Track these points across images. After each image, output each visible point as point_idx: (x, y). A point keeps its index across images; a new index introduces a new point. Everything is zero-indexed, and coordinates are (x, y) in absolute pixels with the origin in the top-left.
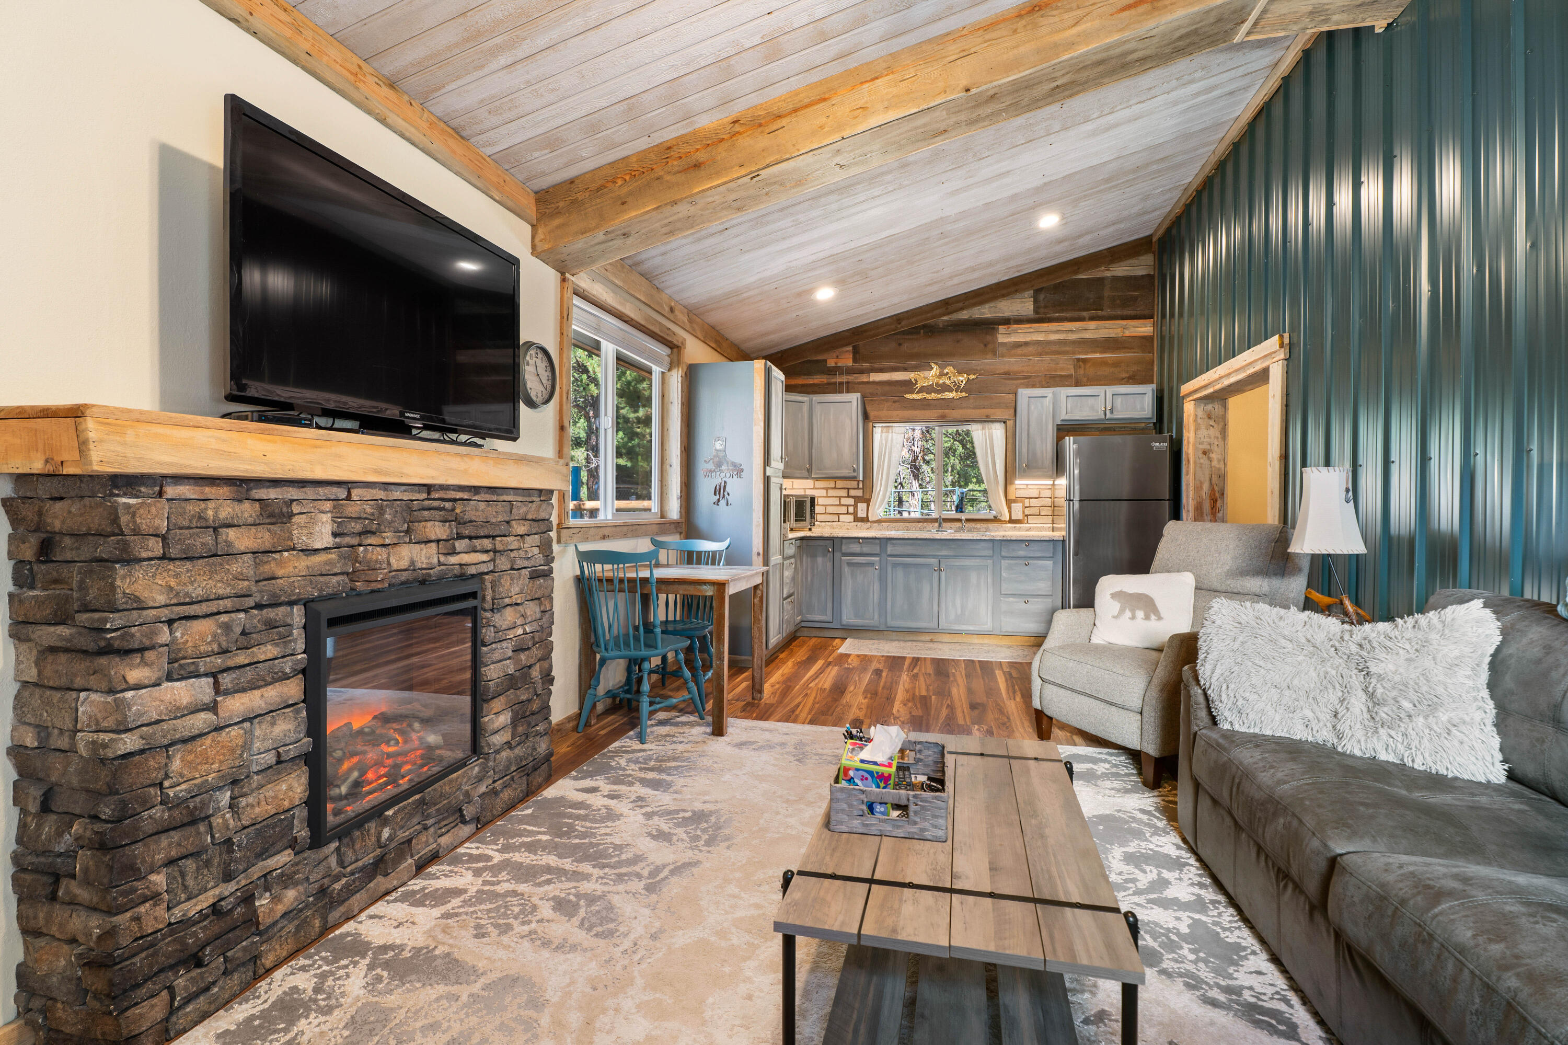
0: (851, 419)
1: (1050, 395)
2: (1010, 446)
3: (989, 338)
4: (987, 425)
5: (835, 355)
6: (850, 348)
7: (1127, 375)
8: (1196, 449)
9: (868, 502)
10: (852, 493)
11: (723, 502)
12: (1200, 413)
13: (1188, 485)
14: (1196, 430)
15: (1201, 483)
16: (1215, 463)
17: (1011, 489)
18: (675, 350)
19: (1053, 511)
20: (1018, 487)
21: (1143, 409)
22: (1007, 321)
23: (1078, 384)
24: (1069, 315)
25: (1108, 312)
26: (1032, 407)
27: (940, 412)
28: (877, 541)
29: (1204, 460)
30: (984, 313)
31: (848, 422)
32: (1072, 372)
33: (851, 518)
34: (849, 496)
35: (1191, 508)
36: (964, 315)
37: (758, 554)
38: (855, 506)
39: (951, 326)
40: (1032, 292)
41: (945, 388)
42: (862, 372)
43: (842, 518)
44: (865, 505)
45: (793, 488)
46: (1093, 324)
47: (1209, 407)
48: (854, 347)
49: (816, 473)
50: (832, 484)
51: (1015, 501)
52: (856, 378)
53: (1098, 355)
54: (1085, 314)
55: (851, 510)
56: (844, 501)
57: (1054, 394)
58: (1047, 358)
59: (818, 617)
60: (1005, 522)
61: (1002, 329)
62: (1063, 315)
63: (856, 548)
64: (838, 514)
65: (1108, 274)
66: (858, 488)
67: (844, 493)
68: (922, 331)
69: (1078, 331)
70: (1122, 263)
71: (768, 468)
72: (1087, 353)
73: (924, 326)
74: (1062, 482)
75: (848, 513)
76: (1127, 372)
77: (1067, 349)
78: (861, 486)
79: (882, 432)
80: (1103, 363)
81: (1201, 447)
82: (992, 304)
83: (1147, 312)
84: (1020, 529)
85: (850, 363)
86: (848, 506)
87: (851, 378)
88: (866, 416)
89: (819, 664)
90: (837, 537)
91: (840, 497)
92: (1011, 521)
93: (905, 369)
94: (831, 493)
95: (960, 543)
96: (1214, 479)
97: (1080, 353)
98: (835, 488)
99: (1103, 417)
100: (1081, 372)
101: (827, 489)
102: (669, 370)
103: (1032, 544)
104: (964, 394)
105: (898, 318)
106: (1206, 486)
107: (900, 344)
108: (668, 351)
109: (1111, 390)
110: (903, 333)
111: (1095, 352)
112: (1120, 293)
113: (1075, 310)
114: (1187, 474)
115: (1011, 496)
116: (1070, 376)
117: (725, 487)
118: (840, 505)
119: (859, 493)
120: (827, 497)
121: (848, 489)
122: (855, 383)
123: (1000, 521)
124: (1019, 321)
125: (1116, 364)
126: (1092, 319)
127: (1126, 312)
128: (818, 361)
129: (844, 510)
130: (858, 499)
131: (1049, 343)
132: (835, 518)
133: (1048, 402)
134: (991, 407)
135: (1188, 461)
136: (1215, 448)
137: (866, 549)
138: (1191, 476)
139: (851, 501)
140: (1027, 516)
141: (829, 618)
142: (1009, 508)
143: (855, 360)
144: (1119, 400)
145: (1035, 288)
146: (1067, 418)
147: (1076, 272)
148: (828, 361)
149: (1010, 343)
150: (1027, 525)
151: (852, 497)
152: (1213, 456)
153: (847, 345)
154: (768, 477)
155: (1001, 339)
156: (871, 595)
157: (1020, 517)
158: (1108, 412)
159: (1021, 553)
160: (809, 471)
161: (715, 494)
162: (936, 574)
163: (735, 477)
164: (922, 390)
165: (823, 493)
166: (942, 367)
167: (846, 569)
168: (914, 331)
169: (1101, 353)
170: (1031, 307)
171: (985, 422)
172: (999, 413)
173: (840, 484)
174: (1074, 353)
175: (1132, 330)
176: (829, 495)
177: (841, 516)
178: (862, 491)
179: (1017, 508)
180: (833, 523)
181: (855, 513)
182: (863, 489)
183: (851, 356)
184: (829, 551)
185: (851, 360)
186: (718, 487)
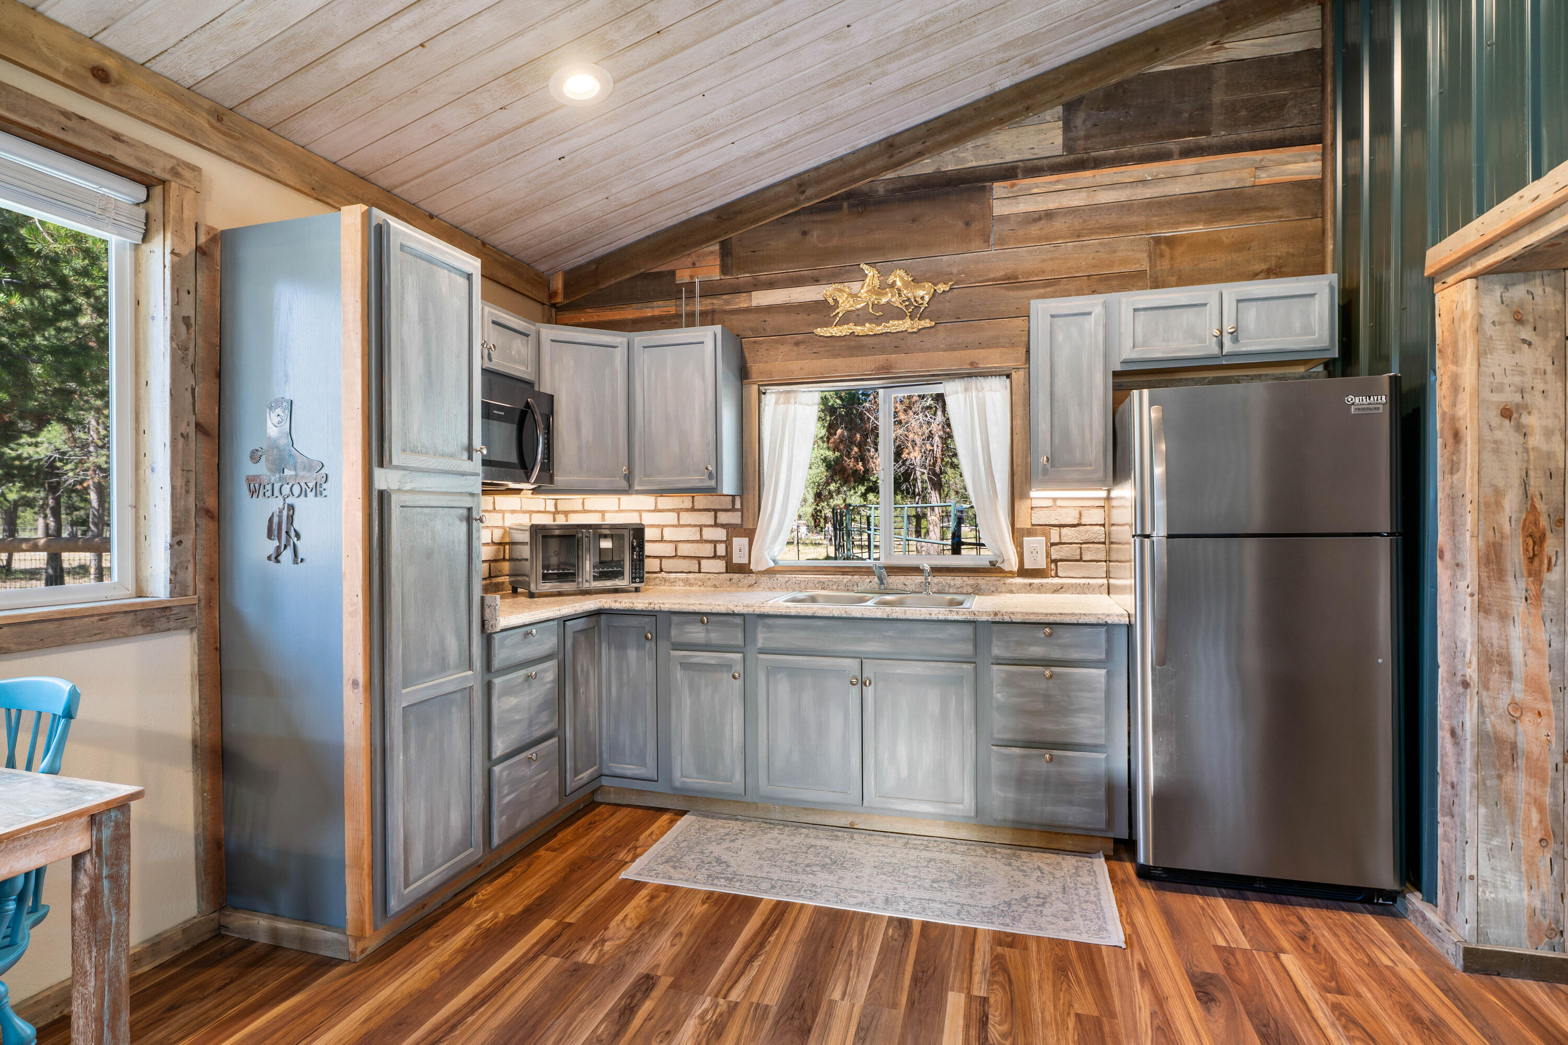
0: (703, 376)
1: (1098, 310)
2: (1018, 422)
3: (973, 207)
4: (973, 382)
5: (689, 261)
6: (716, 247)
7: (1264, 266)
8: (1480, 403)
9: (750, 534)
10: (723, 518)
11: (287, 555)
12: (1491, 308)
13: (1454, 499)
14: (1480, 355)
15: (1498, 493)
16: (1536, 440)
17: (1022, 507)
18: (158, 191)
19: (1108, 552)
20: (1035, 503)
21: (1307, 329)
22: (1008, 173)
23: (1157, 284)
24: (1136, 149)
25: (1220, 136)
26: (1060, 337)
27: (881, 358)
28: (739, 620)
29: (1505, 433)
30: (964, 160)
31: (697, 381)
32: (1145, 266)
33: (720, 565)
34: (716, 525)
35: (1469, 558)
36: (926, 167)
37: (355, 683)
38: (728, 544)
39: (901, 190)
40: (1059, 109)
41: (890, 313)
42: (737, 290)
43: (706, 565)
44: (745, 541)
45: (620, 511)
46: (1188, 165)
47: (1519, 292)
48: (723, 244)
49: (640, 485)
50: (687, 503)
51: (1030, 533)
52: (727, 302)
53: (1199, 228)
54: (1172, 145)
55: (721, 550)
56: (709, 534)
57: (1105, 305)
58: (1093, 242)
59: (631, 769)
60: (1011, 574)
61: (999, 188)
62: (1126, 150)
63: (696, 633)
64: (699, 559)
65: (1220, 56)
66: (733, 509)
67: (707, 518)
68: (845, 205)
69: (1156, 180)
70: (1250, 33)
71: (378, 472)
72: (1177, 224)
73: (849, 195)
74: (1125, 492)
75: (715, 557)
76: (1265, 259)
77: (1134, 219)
78: (738, 506)
79: (777, 403)
80: (1212, 243)
81: (1496, 398)
82: (980, 141)
83: (1307, 130)
84: (1040, 589)
85: (715, 274)
86: (715, 543)
87: (716, 303)
88: (743, 373)
89: (546, 925)
90: (661, 611)
91: (701, 527)
92: (1023, 572)
93: (816, 281)
94: (686, 518)
95: (906, 625)
96: (1537, 483)
97: (1161, 226)
98: (693, 509)
99: (1215, 350)
100: (1165, 264)
101: (678, 511)
102: (146, 238)
103: (1061, 631)
104: (927, 323)
105: (799, 183)
106: (1511, 503)
107: (804, 233)
108: (140, 193)
109: (1232, 291)
110: (812, 210)
111: (1192, 222)
112: (1247, 95)
113: (1149, 139)
114: (1454, 468)
115: (1023, 522)
116: (1140, 274)
117: (291, 519)
118: (702, 541)
119: (734, 518)
120: (679, 526)
121: (716, 512)
122: (726, 312)
123: (1001, 571)
124: (1034, 169)
125: (1240, 245)
126: (1187, 153)
127: (1259, 134)
128: (660, 274)
129: (708, 550)
130: (733, 530)
131: (1096, 209)
133: (1093, 325)
134: (980, 345)
135: (1457, 436)
136: (1536, 399)
137: (715, 637)
138: (1468, 477)
139: (721, 534)
140: (1055, 561)
141: (648, 771)
142: (1019, 546)
143: (725, 270)
144: (1251, 314)
145: (1065, 99)
146: (1134, 355)
147: (1152, 59)
148: (679, 274)
149: (1016, 215)
150: (1056, 581)
151: (723, 526)
152: (1532, 421)
153: (708, 240)
154: (381, 493)
155: (1000, 209)
156: (728, 728)
157: (1042, 563)
158: (1227, 339)
159: (1036, 651)
160: (629, 477)
161: (270, 536)
162: (855, 690)
163: (311, 495)
164: (845, 320)
165: (671, 518)
166: (884, 273)
167: (679, 674)
168: (830, 207)
169: (1208, 222)
170: (1059, 140)
171: (970, 375)
172: (993, 358)
173: (701, 501)
174: (1148, 226)
175: (1274, 170)
176: (682, 523)
177: (703, 562)
178: (739, 514)
179: (1035, 547)
180: (690, 576)
181: (728, 557)
182: (742, 510)
183: (718, 262)
184: (646, 638)
185: (717, 269)
186: (276, 520)
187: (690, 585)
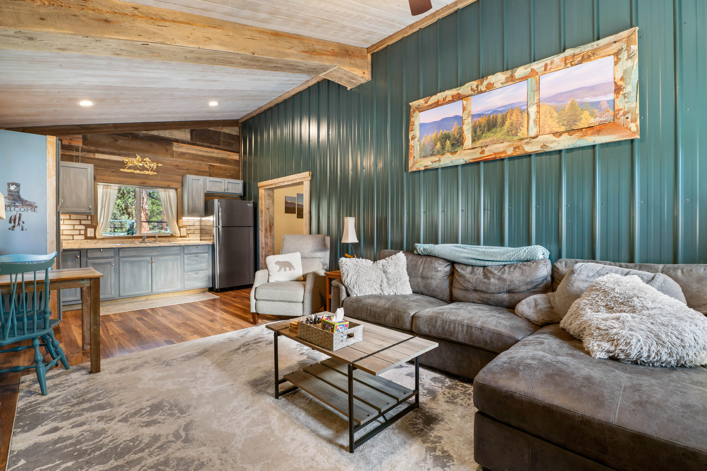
0: (87, 179)
1: (202, 179)
2: (179, 201)
3: (168, 147)
4: (167, 189)
5: (68, 138)
6: (81, 136)
7: (229, 175)
8: (265, 207)
9: (95, 228)
10: (83, 222)
11: (18, 228)
12: (266, 194)
13: (262, 221)
14: (265, 200)
15: (267, 220)
16: (271, 213)
17: (180, 221)
19: (201, 231)
20: (183, 220)
21: (239, 190)
22: (177, 141)
23: (210, 175)
24: (206, 144)
25: (222, 147)
26: (194, 184)
27: (142, 180)
28: (113, 250)
29: (267, 212)
30: (165, 135)
31: (84, 180)
32: (208, 170)
33: (83, 237)
34: (80, 224)
35: (264, 230)
36: (155, 133)
38: (86, 230)
39: (148, 137)
40: (189, 130)
41: (143, 168)
42: (90, 151)
43: (75, 237)
44: (93, 229)
46: (216, 151)
47: (269, 192)
48: (84, 136)
51: (182, 227)
52: (88, 155)
53: (218, 165)
54: (213, 146)
55: (83, 232)
56: (77, 227)
57: (204, 179)
58: (197, 162)
60: (178, 237)
61: (175, 144)
62: (204, 144)
63: (98, 254)
64: (73, 235)
65: (222, 131)
66: (87, 220)
67: (77, 222)
68: (130, 136)
69: (210, 152)
70: (227, 128)
71: (58, 206)
72: (214, 163)
73: (131, 134)
74: (211, 219)
75: (80, 234)
76: (230, 173)
77: (206, 159)
78: (90, 218)
79: (103, 188)
80: (220, 168)
81: (267, 207)
82: (170, 131)
83: (237, 150)
84: (185, 240)
85: (80, 145)
86: (80, 230)
87: (84, 154)
88: (95, 179)
90: (84, 249)
91: (74, 225)
92: (181, 237)
93: (120, 155)
94: (67, 222)
95: (163, 248)
96: (271, 219)
97: (211, 162)
98: (70, 219)
99: (224, 191)
100: (212, 171)
103: (199, 247)
104: (155, 173)
105: (116, 126)
106: (268, 222)
107: (116, 141)
109: (227, 180)
110: (118, 135)
111: (217, 163)
112: (227, 140)
113: (208, 143)
114: (262, 216)
115: (180, 225)
116: (206, 172)
117: (20, 218)
118: (74, 229)
119: (89, 222)
121: (80, 220)
122: (85, 158)
123: (175, 236)
124: (184, 142)
125: (226, 169)
126: (216, 148)
127: (229, 149)
129: (77, 232)
130: (87, 226)
131: (198, 155)
132: (71, 238)
133: (201, 182)
134: (170, 181)
135: (262, 212)
136: (271, 207)
137: (105, 255)
138: (263, 218)
139: (82, 227)
140: (188, 234)
142: (180, 230)
143: (84, 144)
144: (230, 185)
145: (192, 129)
146: (209, 190)
147: (210, 127)
149: (179, 152)
150: (188, 238)
151: (83, 225)
152: (270, 210)
153: (79, 133)
154: (59, 212)
155: (174, 149)
156: (109, 280)
157: (185, 235)
158: (226, 190)
159: (194, 251)
161: (10, 222)
162: (150, 265)
163: (29, 211)
164: (130, 168)
166: (143, 157)
168: (125, 135)
169: (220, 164)
170: (189, 137)
171: (166, 188)
172: (175, 185)
173: (73, 217)
174: (208, 162)
175: (231, 156)
176: (65, 223)
177: (75, 236)
178: (90, 221)
179: (183, 230)
180: (69, 241)
181: (85, 234)
182: (91, 220)
183: (81, 141)
184: (77, 257)
185: (81, 143)
186: (13, 218)
187: (69, 244)
